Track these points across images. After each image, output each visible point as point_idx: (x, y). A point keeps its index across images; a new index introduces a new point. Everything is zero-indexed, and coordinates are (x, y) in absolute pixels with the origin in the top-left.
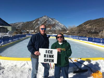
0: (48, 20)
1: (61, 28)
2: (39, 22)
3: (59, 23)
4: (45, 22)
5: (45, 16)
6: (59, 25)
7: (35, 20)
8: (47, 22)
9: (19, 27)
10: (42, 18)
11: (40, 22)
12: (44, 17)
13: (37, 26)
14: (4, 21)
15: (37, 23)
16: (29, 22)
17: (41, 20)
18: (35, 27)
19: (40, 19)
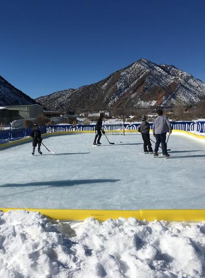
0: (150, 73)
1: (199, 97)
2: (119, 85)
3: (191, 81)
4: (142, 82)
5: (140, 61)
6: (191, 86)
7: (108, 79)
8: (147, 80)
9: (61, 105)
10: (131, 69)
11: (125, 82)
12: (137, 65)
13: (114, 98)
14: (21, 92)
15: (113, 87)
16: (90, 86)
17: (128, 76)
18: (108, 101)
19: (123, 73)
